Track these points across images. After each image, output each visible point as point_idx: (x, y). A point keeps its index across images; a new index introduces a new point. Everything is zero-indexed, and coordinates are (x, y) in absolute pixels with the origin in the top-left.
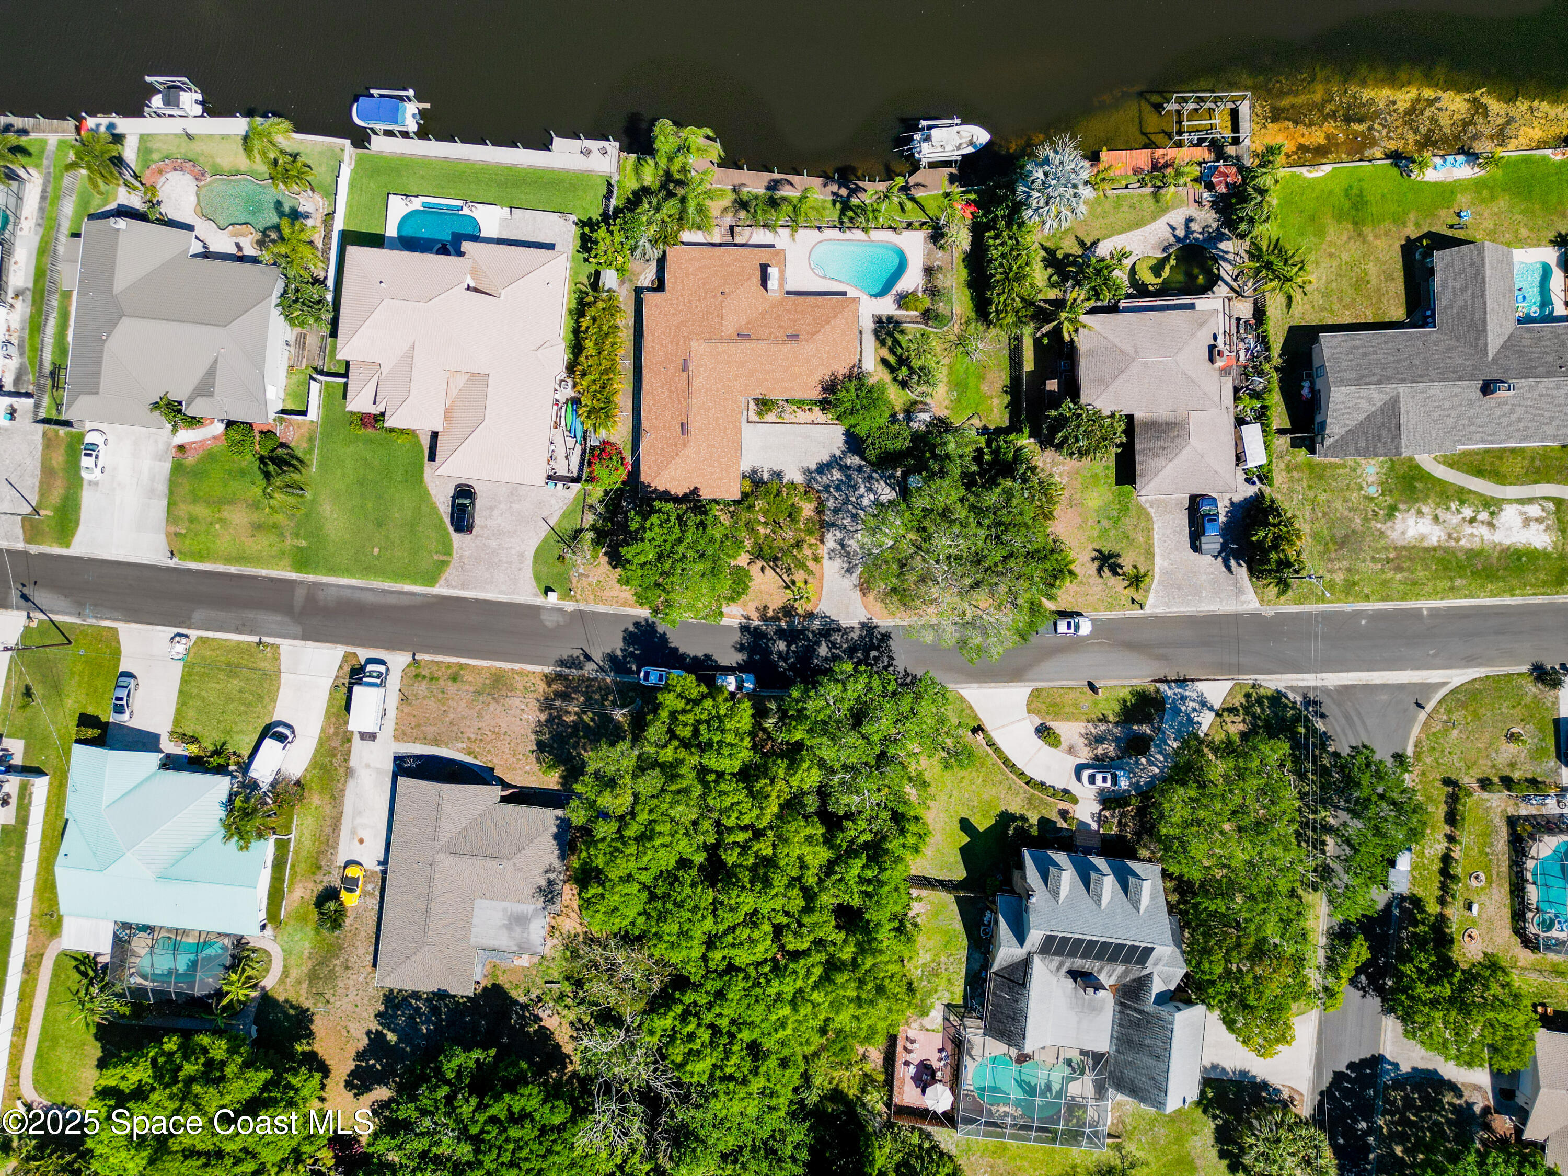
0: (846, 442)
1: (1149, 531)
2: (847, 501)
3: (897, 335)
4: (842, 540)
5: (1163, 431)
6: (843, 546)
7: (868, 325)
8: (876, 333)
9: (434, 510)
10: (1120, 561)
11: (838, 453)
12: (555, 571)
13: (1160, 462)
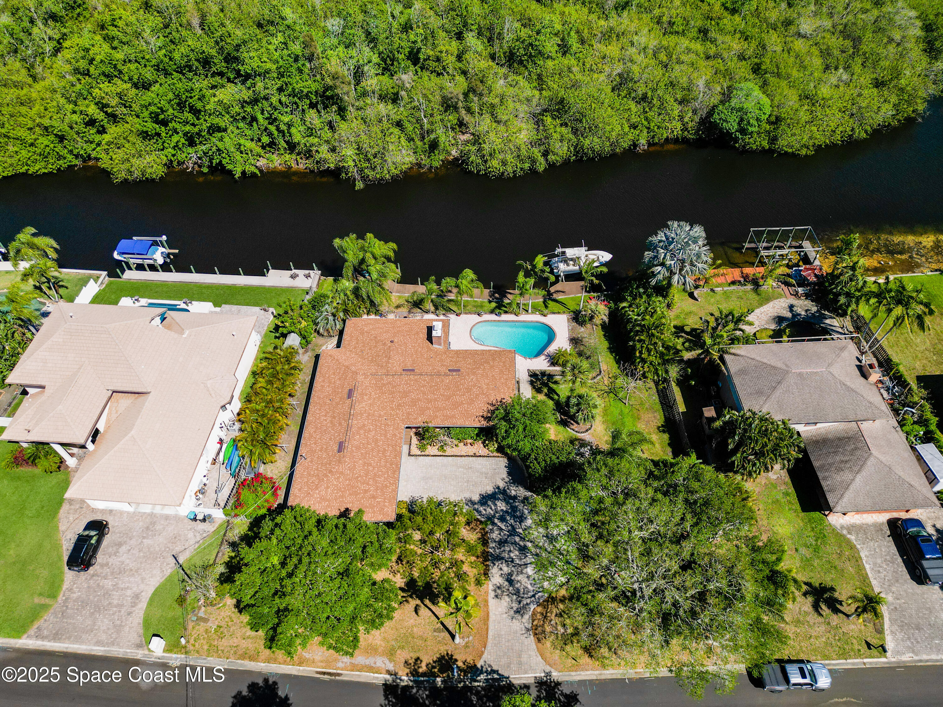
0: (509, 474)
1: (856, 560)
2: (513, 532)
3: (552, 385)
4: (510, 574)
5: (838, 446)
6: (511, 582)
7: (524, 377)
8: (532, 383)
9: (57, 547)
10: (836, 595)
11: (502, 485)
12: (170, 614)
13: (846, 476)
